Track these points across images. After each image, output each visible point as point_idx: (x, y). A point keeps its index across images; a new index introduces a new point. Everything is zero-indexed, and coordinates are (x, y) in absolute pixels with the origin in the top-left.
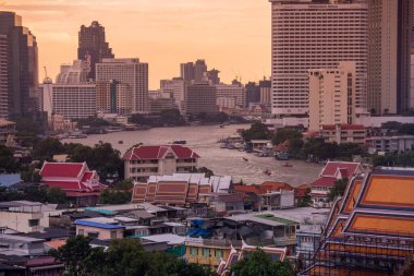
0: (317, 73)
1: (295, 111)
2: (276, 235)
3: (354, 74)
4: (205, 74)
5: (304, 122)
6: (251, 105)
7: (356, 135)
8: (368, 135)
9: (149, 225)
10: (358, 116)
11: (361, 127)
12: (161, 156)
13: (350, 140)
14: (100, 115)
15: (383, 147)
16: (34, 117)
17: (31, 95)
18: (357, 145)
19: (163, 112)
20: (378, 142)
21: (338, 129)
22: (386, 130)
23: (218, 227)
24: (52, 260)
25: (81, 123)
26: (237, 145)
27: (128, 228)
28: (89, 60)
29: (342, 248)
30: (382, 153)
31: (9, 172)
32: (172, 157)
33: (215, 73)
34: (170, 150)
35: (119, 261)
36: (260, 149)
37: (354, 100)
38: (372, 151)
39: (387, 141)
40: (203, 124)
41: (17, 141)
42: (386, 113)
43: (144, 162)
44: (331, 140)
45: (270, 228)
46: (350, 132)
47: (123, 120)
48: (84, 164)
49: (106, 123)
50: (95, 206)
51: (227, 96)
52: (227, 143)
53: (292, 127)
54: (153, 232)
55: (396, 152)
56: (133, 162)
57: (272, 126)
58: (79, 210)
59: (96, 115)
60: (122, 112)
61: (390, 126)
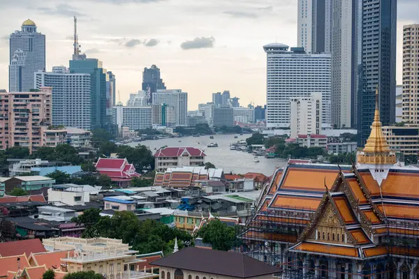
0: (296, 100)
1: (282, 125)
2: (238, 209)
3: (321, 101)
4: (229, 100)
5: (287, 132)
6: (258, 121)
7: (321, 142)
8: (328, 142)
9: (155, 201)
10: (324, 129)
11: (324, 136)
12: (179, 155)
13: (317, 145)
14: (155, 127)
15: (337, 150)
16: (110, 129)
17: (107, 114)
18: (320, 148)
19: (197, 125)
20: (335, 146)
21: (309, 138)
22: (342, 139)
23: (199, 203)
24: (74, 225)
25: (141, 132)
26: (243, 148)
27: (139, 203)
28: (149, 90)
29: (266, 219)
30: (336, 154)
31: (74, 165)
32: (187, 155)
33: (236, 100)
34: (185, 151)
35: (119, 226)
36: (257, 150)
37: (321, 119)
38: (330, 152)
39: (340, 146)
40: (224, 133)
41: (92, 143)
42: (344, 128)
43: (168, 158)
44: (303, 145)
45: (234, 204)
46: (317, 139)
47: (170, 130)
48: (125, 159)
49: (158, 133)
50: (126, 188)
51: (242, 115)
52: (236, 147)
53: (280, 136)
54: (157, 206)
55: (345, 153)
56: (161, 159)
57: (266, 135)
58: (110, 190)
59: (151, 127)
60: (170, 125)
61: (346, 136)
